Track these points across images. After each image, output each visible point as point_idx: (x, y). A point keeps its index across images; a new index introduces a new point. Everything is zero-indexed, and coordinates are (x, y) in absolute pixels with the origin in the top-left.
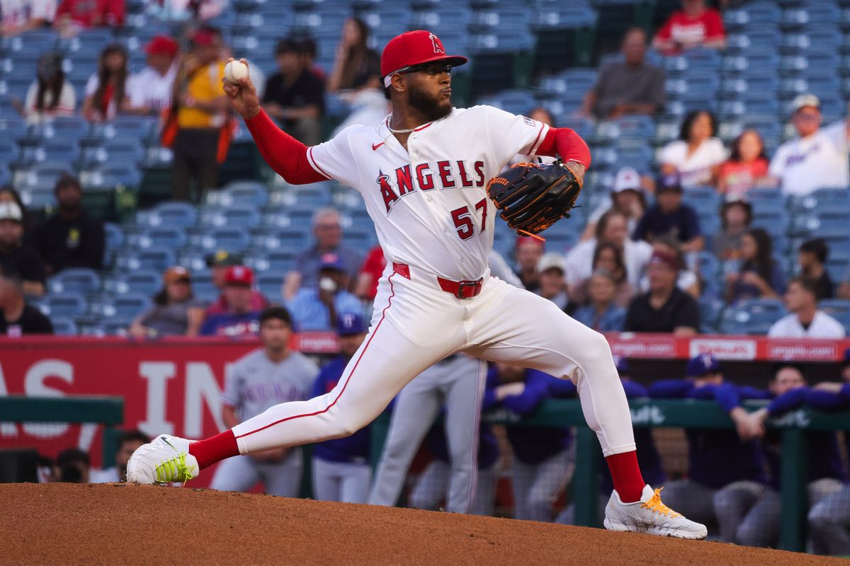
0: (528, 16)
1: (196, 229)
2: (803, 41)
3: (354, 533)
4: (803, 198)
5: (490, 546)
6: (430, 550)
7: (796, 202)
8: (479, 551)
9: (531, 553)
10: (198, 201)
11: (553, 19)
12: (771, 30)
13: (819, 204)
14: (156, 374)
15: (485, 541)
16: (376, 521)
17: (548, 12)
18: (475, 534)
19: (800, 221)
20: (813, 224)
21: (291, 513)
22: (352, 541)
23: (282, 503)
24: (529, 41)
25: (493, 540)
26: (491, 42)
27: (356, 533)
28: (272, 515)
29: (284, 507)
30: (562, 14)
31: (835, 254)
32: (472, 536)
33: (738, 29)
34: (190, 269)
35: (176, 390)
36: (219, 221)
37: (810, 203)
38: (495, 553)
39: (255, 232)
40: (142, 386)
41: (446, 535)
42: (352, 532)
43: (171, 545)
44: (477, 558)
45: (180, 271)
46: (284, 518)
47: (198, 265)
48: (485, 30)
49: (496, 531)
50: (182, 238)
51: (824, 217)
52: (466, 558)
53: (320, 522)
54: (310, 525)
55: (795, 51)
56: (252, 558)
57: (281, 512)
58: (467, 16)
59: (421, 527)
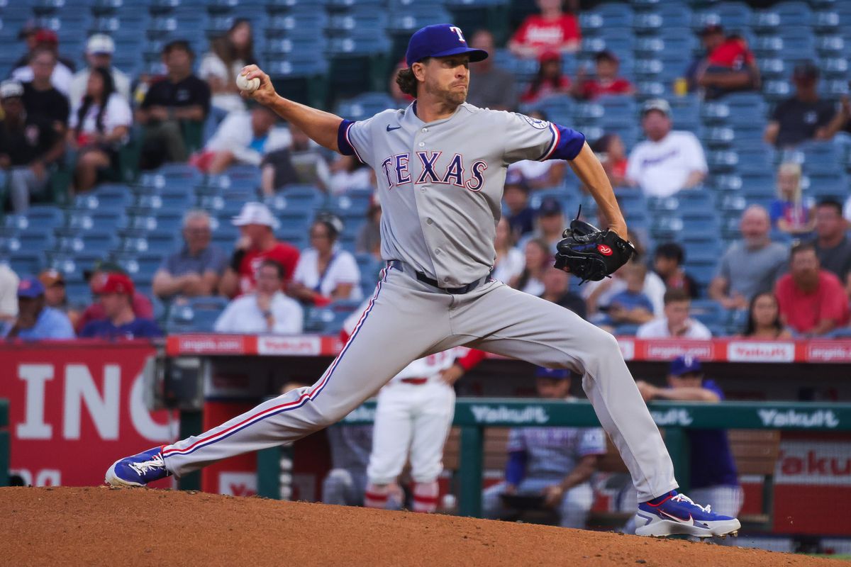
0: (383, 20)
1: (66, 232)
2: (657, 45)
3: (351, 535)
4: (665, 200)
5: (485, 547)
6: (427, 551)
7: (659, 203)
8: (475, 552)
9: (525, 554)
10: (67, 205)
11: (409, 23)
12: (626, 34)
13: (681, 205)
14: (35, 376)
15: (479, 542)
16: (371, 523)
17: (403, 16)
18: (469, 536)
19: (664, 222)
20: (677, 225)
21: (287, 516)
22: (350, 543)
23: (276, 506)
24: (385, 45)
25: (486, 542)
26: (348, 46)
27: (353, 535)
28: (269, 518)
29: (278, 509)
30: (418, 18)
31: (692, 254)
32: (465, 537)
33: (592, 33)
34: (62, 273)
35: (54, 392)
36: (87, 223)
37: (672, 205)
38: (490, 553)
39: (123, 235)
40: (20, 388)
41: (440, 536)
42: (349, 534)
43: (175, 548)
44: (474, 559)
45: (53, 274)
46: (281, 521)
47: (70, 267)
48: (342, 33)
49: (489, 533)
50: (51, 240)
51: (686, 218)
52: (463, 559)
53: (317, 524)
54: (308, 527)
55: (650, 55)
56: (255, 560)
57: (277, 515)
58: (323, 20)
59: (414, 529)
